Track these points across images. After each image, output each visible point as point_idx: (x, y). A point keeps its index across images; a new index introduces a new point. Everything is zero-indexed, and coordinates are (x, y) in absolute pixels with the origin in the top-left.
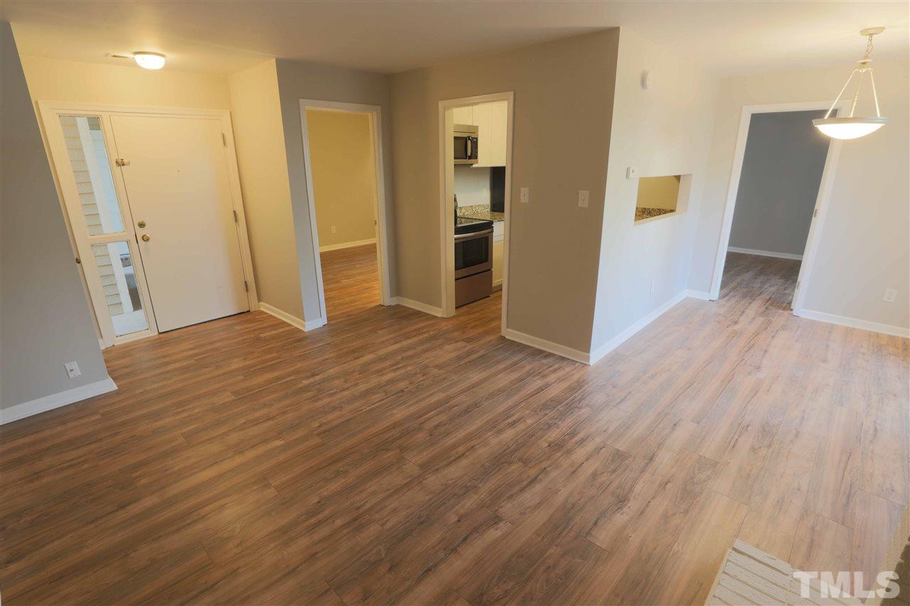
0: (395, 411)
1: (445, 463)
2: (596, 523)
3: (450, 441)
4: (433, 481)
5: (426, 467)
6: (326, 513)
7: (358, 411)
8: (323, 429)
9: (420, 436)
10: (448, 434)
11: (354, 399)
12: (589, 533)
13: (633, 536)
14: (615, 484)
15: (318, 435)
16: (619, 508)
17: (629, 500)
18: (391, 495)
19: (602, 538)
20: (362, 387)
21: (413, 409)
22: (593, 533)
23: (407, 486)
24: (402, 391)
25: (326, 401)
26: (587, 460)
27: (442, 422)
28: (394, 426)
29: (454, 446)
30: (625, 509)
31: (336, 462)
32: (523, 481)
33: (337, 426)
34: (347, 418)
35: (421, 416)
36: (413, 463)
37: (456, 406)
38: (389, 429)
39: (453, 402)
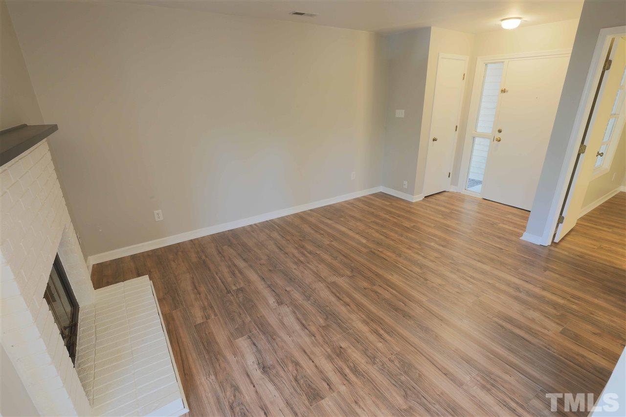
2: (254, 344)
12: (250, 337)
13: (235, 359)
14: (282, 373)
16: (259, 363)
17: (263, 373)
19: (243, 343)
22: (249, 340)
26: (316, 366)
30: (256, 366)
32: (306, 321)
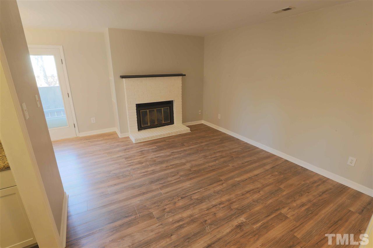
0: (189, 186)
1: (178, 164)
3: (173, 170)
4: (183, 161)
5: (184, 164)
6: (213, 159)
7: (206, 189)
8: (220, 183)
9: (182, 173)
10: (172, 172)
11: (209, 197)
15: (221, 180)
18: (196, 160)
20: (204, 206)
21: (180, 185)
23: (191, 161)
24: (182, 198)
25: (224, 199)
27: (171, 177)
28: (191, 179)
29: (172, 168)
31: (213, 170)
33: (215, 183)
34: (211, 186)
35: (178, 181)
36: (188, 166)
37: (160, 184)
38: (193, 178)
39: (161, 185)
